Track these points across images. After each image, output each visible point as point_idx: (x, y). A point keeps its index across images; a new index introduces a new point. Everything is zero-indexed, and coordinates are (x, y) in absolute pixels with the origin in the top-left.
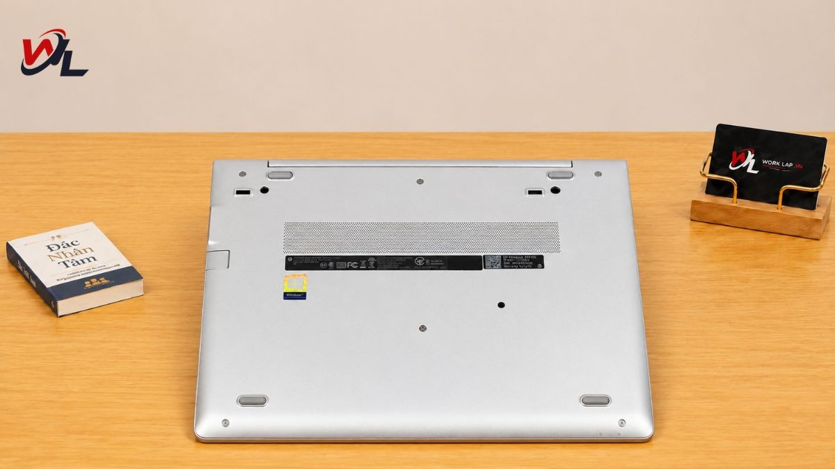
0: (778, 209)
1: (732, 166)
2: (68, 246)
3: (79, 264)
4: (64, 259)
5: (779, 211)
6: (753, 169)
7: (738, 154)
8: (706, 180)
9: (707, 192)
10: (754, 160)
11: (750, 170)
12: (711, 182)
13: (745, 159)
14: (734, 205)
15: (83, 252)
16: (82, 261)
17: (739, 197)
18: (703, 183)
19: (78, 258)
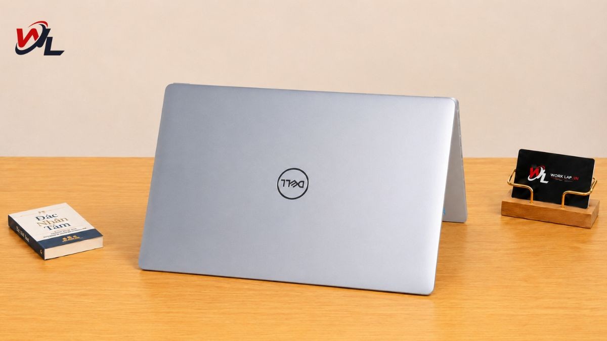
0: (563, 207)
1: (530, 178)
2: (51, 217)
3: (58, 227)
4: (48, 225)
5: (563, 209)
6: (544, 180)
7: (534, 169)
8: (512, 188)
9: (513, 196)
10: (545, 174)
11: (542, 181)
12: (515, 189)
13: (539, 173)
14: (532, 204)
15: (61, 220)
16: (60, 226)
17: (536, 199)
18: (510, 189)
19: (58, 224)
